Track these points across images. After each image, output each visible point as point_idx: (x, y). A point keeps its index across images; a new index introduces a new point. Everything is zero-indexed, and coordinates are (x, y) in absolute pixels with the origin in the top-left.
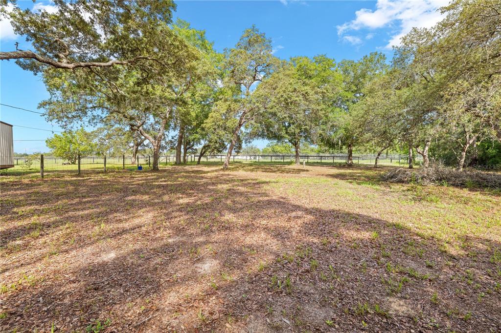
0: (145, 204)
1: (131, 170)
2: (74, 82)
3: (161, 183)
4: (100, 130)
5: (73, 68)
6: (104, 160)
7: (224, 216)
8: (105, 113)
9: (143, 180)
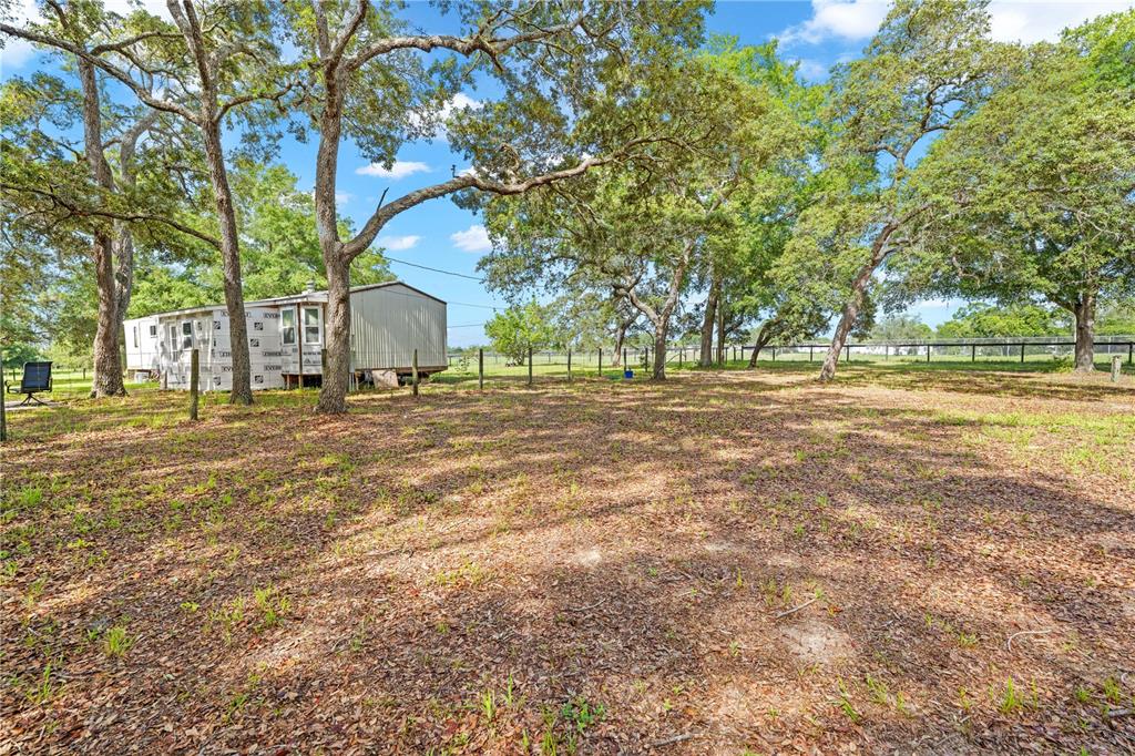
0: (646, 452)
1: (613, 378)
2: (525, 217)
3: (675, 409)
4: (562, 302)
5: (526, 191)
6: (567, 358)
7: (844, 506)
8: (571, 267)
9: (638, 400)
